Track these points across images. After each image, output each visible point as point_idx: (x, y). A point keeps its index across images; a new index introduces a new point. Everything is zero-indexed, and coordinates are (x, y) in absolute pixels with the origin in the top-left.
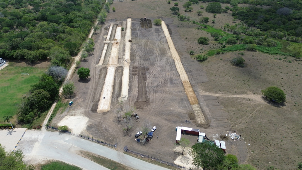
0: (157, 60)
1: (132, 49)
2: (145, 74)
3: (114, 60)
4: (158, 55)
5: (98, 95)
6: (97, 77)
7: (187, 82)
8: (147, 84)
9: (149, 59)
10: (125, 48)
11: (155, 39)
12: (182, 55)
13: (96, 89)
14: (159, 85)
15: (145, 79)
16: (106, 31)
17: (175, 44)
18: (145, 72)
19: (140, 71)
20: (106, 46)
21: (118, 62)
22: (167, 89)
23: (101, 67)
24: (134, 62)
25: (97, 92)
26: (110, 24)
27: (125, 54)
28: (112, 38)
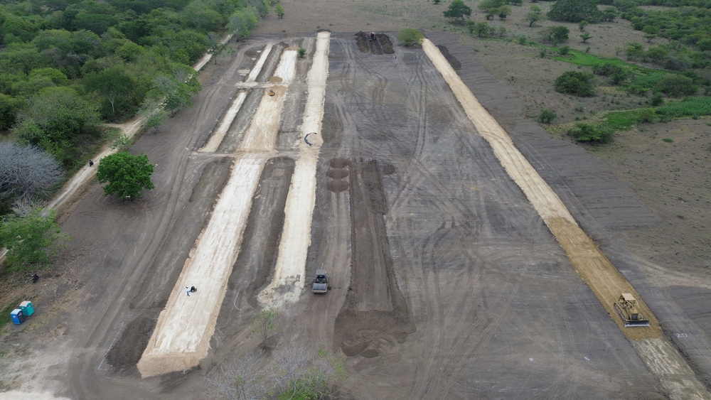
0: (420, 139)
1: (328, 107)
2: (380, 187)
3: (262, 137)
4: (422, 123)
5: (169, 273)
6: (185, 194)
7: (568, 222)
8: (389, 225)
9: (392, 135)
10: (305, 101)
11: (408, 79)
12: (513, 125)
13: (165, 245)
14: (442, 231)
15: (380, 206)
16: (248, 58)
17: (477, 94)
18: (380, 180)
19: (359, 176)
20: (242, 96)
21: (278, 143)
22: (485, 251)
23: (209, 160)
24: (339, 145)
25: (166, 260)
26: (263, 45)
27: (305, 119)
28: (266, 75)
